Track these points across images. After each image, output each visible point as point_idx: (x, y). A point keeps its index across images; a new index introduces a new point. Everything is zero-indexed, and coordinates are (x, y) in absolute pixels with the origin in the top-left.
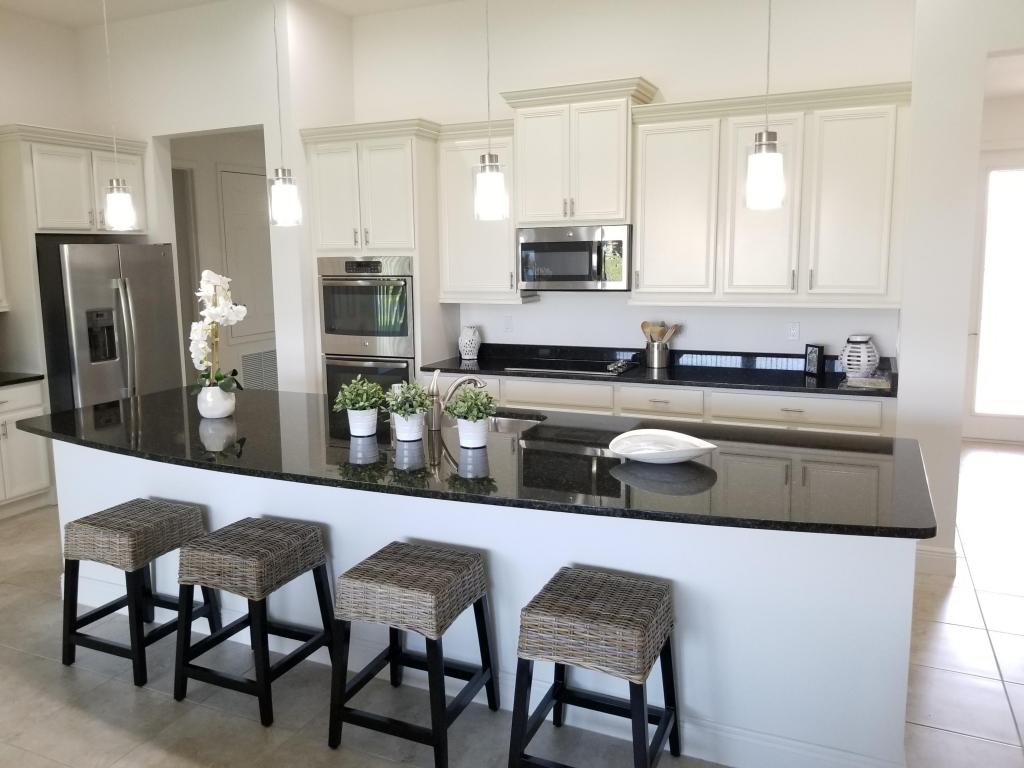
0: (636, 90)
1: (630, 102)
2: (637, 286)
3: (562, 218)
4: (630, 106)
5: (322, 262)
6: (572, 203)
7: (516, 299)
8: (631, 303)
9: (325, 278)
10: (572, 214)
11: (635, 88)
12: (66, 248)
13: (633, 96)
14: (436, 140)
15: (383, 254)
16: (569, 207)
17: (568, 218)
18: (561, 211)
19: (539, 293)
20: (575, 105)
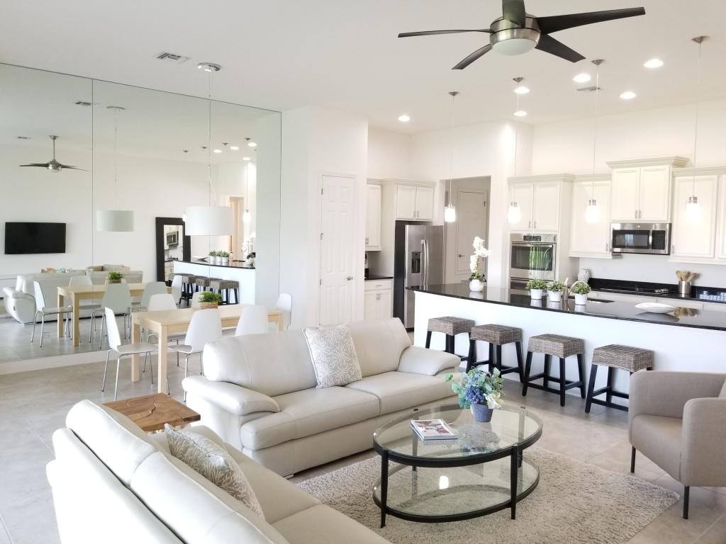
1: (671, 167)
2: (673, 253)
3: (634, 219)
4: (671, 169)
5: (512, 236)
6: (640, 212)
7: (609, 256)
8: (670, 261)
9: (513, 243)
10: (640, 217)
11: (673, 160)
12: (407, 227)
13: (673, 164)
14: (572, 182)
15: (542, 233)
16: (638, 214)
17: (637, 219)
18: (634, 216)
19: (622, 254)
20: (642, 168)
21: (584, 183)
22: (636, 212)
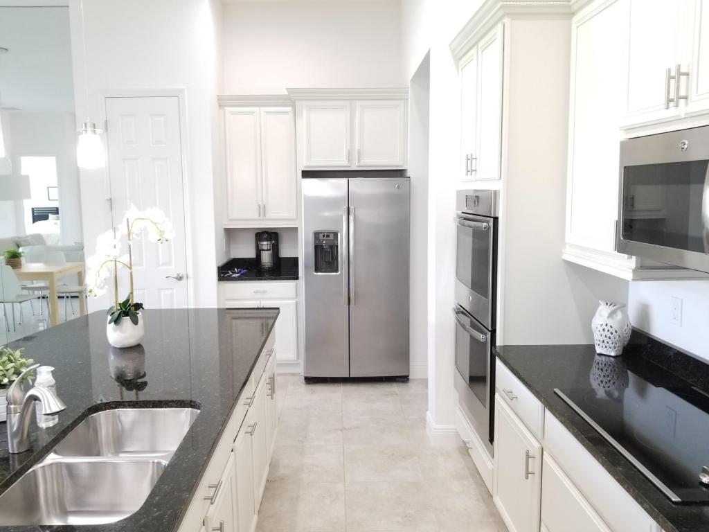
22: (671, 78)
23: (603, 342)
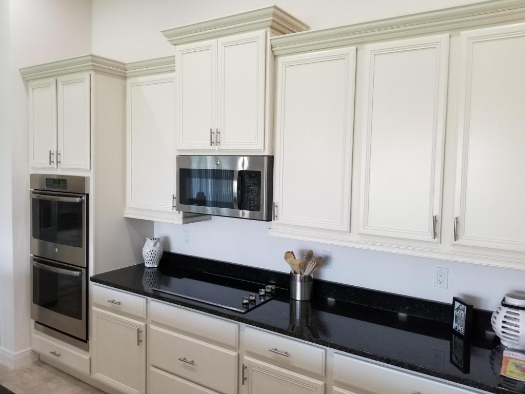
0: (273, 21)
1: (269, 34)
3: (209, 147)
4: (269, 38)
5: (33, 178)
6: (218, 133)
7: (178, 219)
9: (35, 191)
10: (218, 143)
11: (271, 18)
13: (271, 27)
16: (215, 137)
17: (214, 147)
18: (208, 141)
21: (140, 79)
22: (212, 133)
23: (151, 260)
